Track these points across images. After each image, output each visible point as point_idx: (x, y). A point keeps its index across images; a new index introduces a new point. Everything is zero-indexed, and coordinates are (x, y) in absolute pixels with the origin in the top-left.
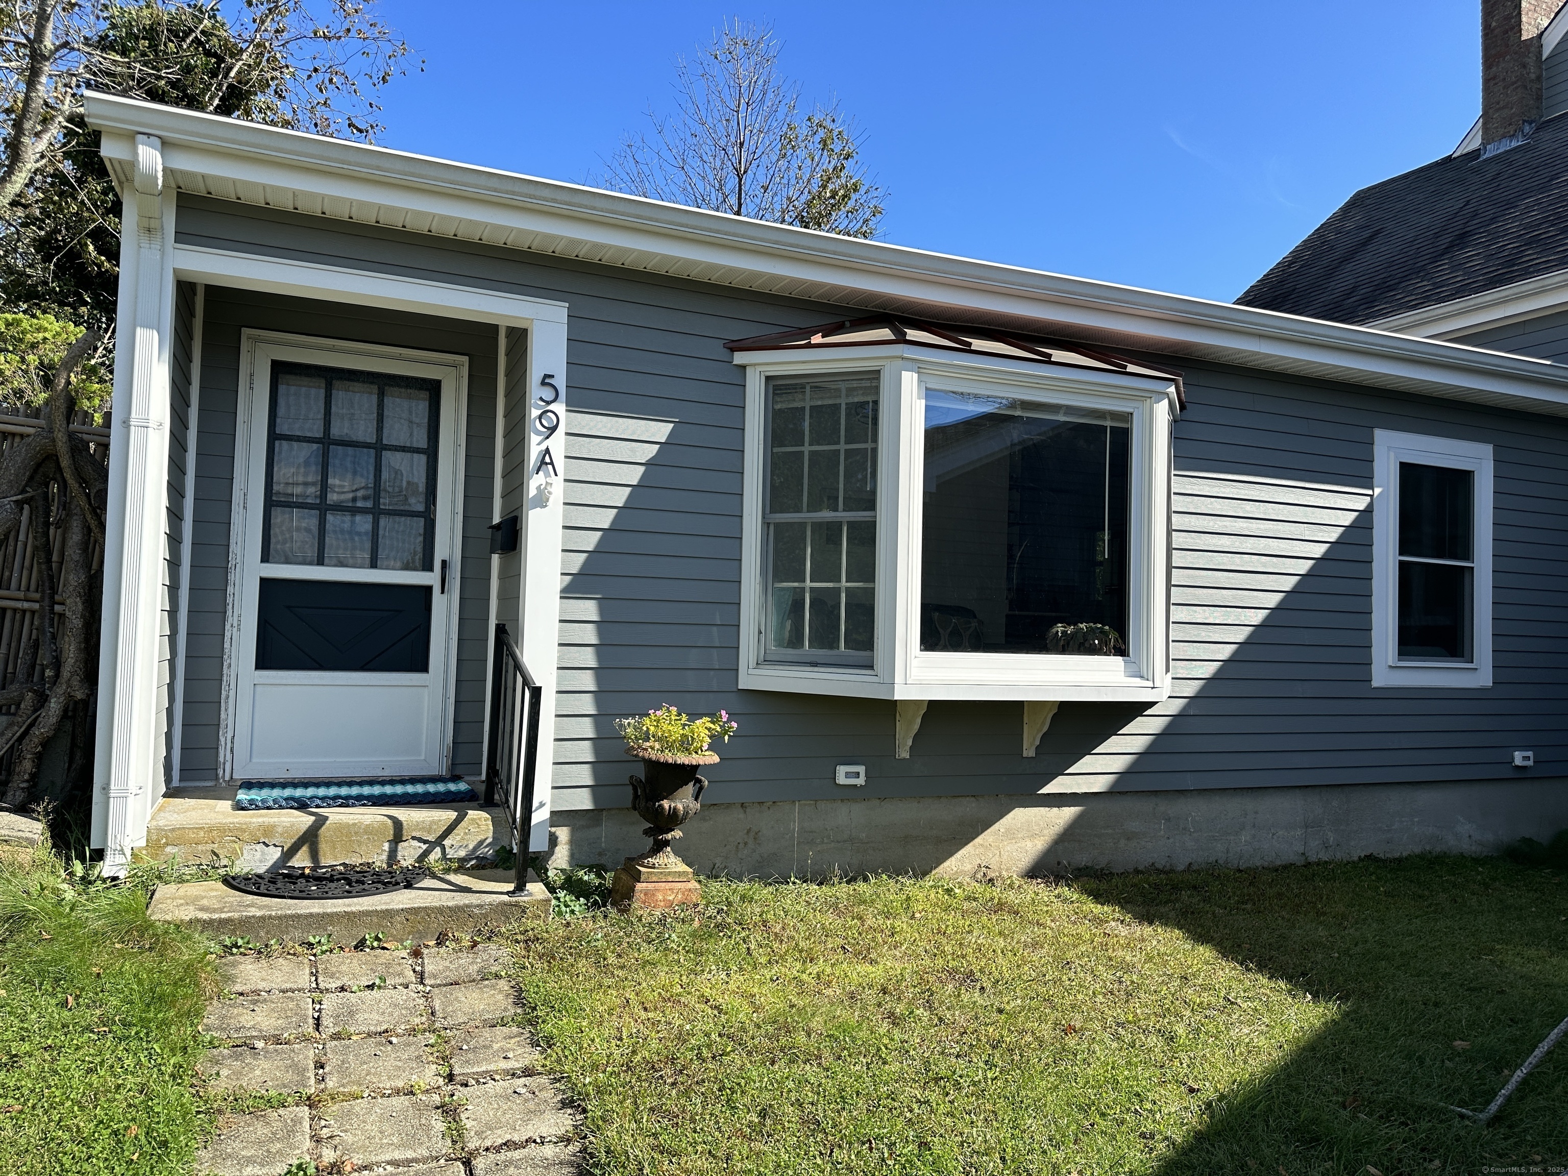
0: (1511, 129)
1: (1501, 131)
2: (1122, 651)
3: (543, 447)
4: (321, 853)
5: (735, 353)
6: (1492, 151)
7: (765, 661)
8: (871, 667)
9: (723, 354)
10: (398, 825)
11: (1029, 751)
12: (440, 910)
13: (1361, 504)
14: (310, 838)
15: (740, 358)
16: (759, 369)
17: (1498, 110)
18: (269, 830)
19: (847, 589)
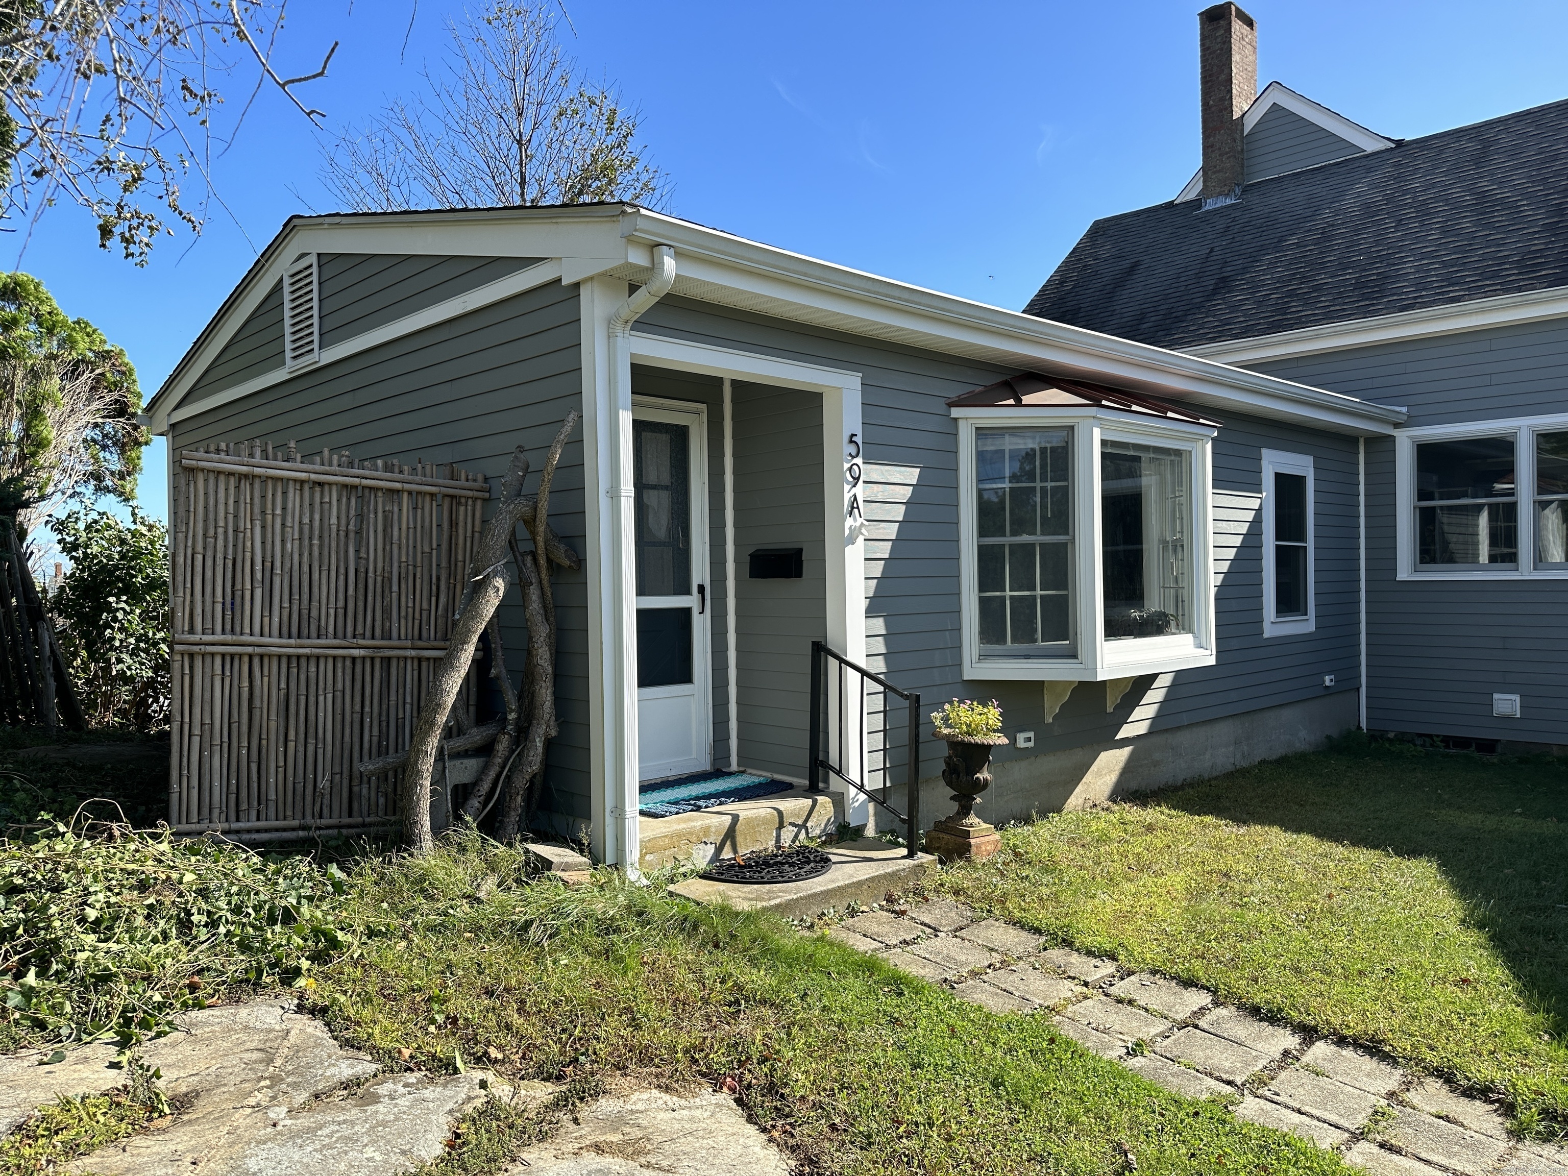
0: (1226, 189)
1: (1218, 190)
2: (1190, 631)
3: (852, 493)
4: (738, 845)
5: (952, 409)
6: (1210, 205)
7: (983, 657)
8: (1075, 656)
9: (942, 409)
10: (780, 813)
11: (1110, 709)
12: (885, 876)
13: (1255, 504)
14: (730, 834)
15: (955, 412)
16: (970, 421)
17: (1214, 173)
18: (706, 830)
19: (1041, 596)
